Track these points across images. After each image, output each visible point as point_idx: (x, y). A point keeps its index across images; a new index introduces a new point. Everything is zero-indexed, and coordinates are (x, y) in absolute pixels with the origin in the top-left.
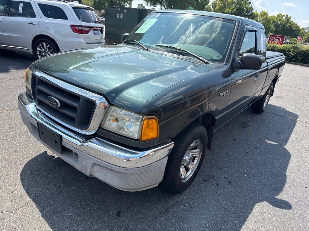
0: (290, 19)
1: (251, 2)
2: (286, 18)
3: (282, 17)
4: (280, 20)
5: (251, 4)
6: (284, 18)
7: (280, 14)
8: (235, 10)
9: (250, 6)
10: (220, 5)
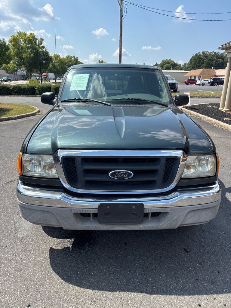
0: (78, 59)
1: (44, 46)
2: (75, 59)
3: (71, 59)
4: (70, 61)
5: (45, 49)
6: (73, 59)
7: (69, 56)
8: (32, 55)
9: (44, 50)
10: (15, 50)
